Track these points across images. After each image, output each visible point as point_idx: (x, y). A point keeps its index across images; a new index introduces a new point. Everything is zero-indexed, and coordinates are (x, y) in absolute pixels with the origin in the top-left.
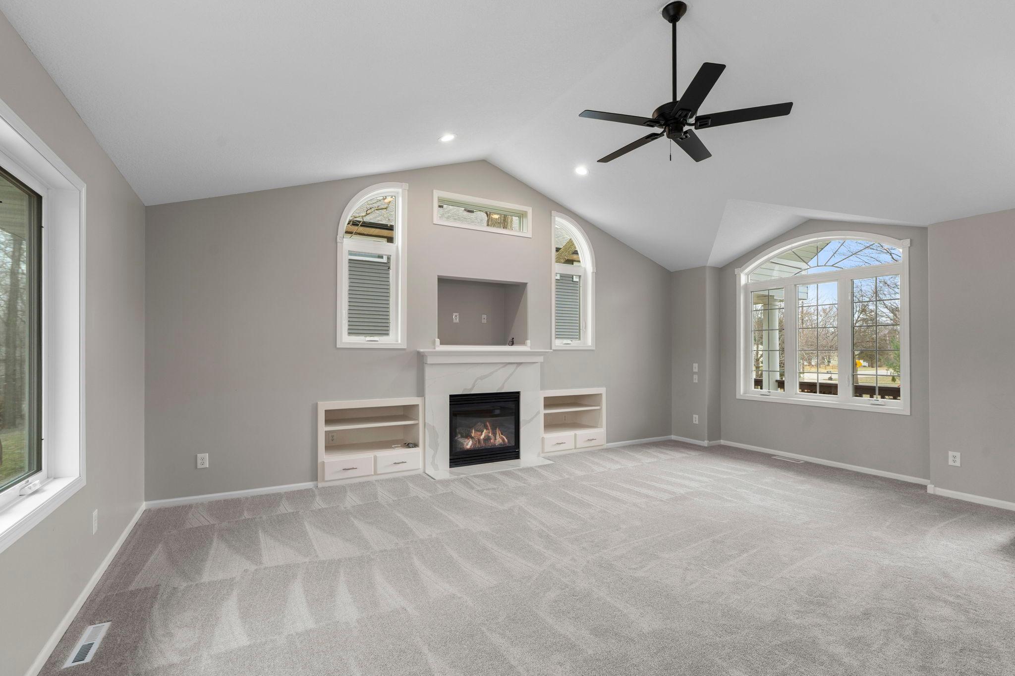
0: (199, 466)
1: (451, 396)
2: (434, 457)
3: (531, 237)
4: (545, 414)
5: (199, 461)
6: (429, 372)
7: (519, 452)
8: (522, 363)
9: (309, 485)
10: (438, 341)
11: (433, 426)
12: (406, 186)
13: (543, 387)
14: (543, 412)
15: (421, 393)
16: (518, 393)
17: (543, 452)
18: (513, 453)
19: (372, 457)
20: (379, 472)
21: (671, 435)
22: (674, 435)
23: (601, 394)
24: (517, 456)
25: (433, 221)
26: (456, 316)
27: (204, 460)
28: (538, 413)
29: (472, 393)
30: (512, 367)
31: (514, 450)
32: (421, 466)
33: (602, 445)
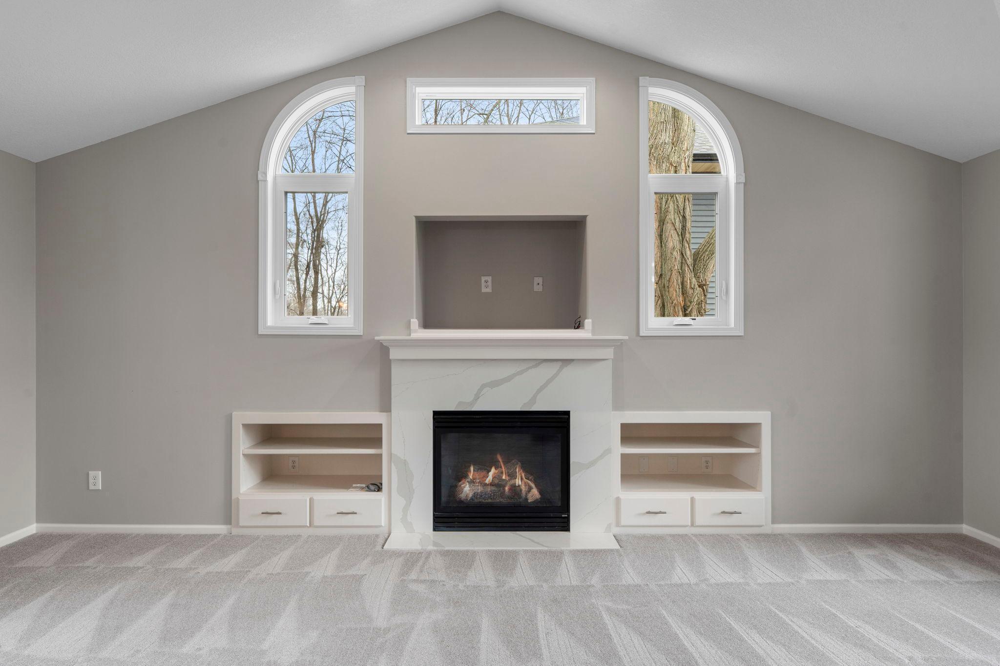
0: (92, 487)
1: (436, 413)
2: (405, 510)
3: (593, 132)
4: (624, 456)
5: (91, 481)
6: (397, 373)
7: (568, 518)
8: (572, 360)
9: (220, 529)
10: (415, 322)
11: (405, 460)
12: (361, 80)
13: (618, 405)
14: (619, 449)
15: (386, 406)
16: (567, 413)
17: (618, 524)
18: (559, 520)
19: (306, 500)
20: (316, 523)
21: (962, 523)
22: (966, 524)
23: (758, 425)
24: (564, 525)
25: (406, 129)
26: (486, 282)
27: (97, 480)
28: (608, 451)
29: (472, 410)
30: (552, 369)
31: (558, 515)
32: (384, 522)
33: (761, 526)
